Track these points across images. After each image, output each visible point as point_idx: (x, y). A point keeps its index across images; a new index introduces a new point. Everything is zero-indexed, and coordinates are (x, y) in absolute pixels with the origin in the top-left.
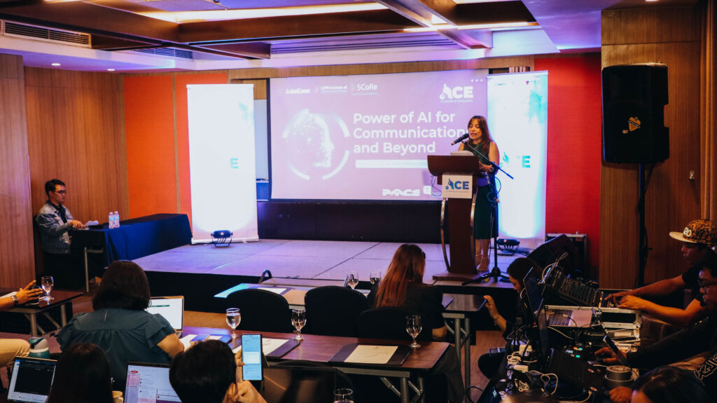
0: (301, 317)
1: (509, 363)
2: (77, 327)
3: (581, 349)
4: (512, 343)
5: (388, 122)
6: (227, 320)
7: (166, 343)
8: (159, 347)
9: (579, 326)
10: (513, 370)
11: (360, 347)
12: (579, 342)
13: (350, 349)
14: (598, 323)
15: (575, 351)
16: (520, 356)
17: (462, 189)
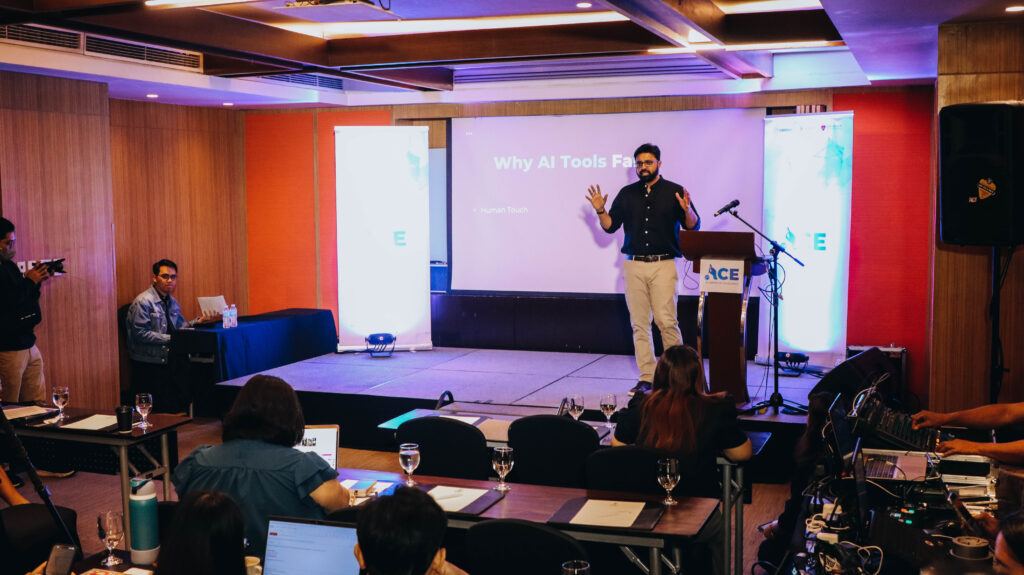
0: (506, 459)
1: (808, 530)
2: (200, 461)
3: (912, 512)
4: (812, 502)
7: (323, 493)
8: (311, 499)
9: (909, 478)
10: (816, 540)
11: (590, 503)
12: (909, 501)
13: (577, 506)
14: (935, 475)
15: (904, 515)
16: (824, 520)
17: (728, 281)
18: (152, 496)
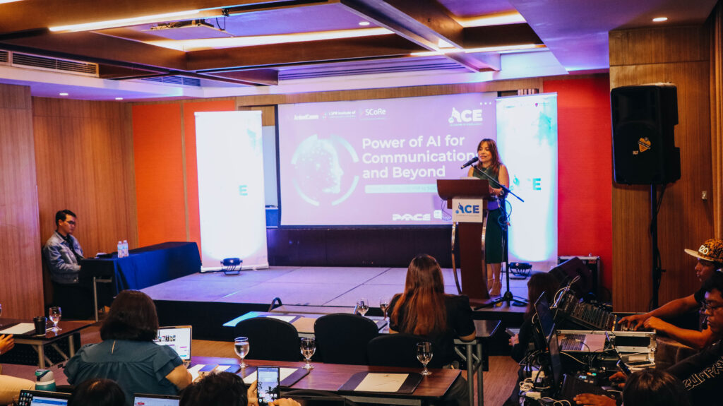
0: (310, 346)
1: (521, 390)
2: (84, 359)
3: (594, 374)
4: (525, 370)
5: (397, 146)
6: (235, 350)
7: (175, 375)
8: (167, 380)
9: (592, 351)
10: (525, 396)
11: (370, 375)
12: (593, 366)
13: (359, 378)
14: (611, 348)
15: (588, 376)
16: (532, 382)
17: (472, 213)
18: (52, 382)
